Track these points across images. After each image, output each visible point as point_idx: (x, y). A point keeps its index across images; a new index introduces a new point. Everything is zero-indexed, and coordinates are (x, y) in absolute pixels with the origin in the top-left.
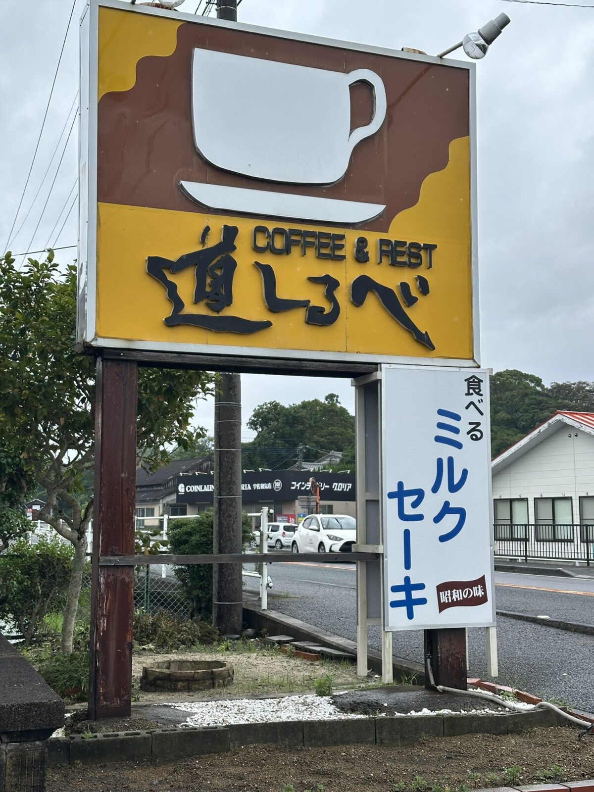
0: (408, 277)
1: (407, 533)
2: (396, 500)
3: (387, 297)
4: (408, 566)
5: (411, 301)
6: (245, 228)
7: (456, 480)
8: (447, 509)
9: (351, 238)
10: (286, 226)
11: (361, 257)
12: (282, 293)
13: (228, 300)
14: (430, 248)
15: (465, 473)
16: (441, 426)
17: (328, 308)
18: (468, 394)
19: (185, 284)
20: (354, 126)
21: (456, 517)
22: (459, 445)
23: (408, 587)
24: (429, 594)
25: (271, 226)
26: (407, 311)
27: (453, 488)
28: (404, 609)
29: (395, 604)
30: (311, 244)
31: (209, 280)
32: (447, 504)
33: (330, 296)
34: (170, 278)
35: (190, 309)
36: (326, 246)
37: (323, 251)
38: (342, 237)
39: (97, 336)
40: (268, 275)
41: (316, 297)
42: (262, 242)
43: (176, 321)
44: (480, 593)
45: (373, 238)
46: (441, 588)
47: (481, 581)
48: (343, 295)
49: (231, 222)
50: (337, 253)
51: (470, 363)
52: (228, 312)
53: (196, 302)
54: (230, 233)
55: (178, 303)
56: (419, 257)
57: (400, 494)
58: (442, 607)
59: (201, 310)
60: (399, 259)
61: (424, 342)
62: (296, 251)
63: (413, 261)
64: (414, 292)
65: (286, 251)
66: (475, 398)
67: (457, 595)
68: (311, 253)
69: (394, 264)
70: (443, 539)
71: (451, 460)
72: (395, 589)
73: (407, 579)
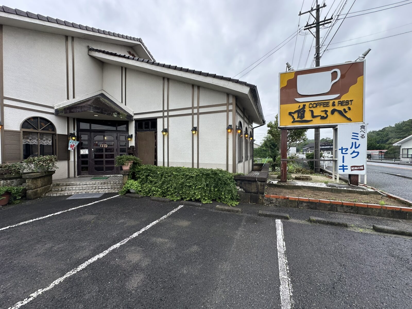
0: (346, 107)
1: (343, 157)
2: (341, 150)
3: (340, 112)
4: (343, 162)
5: (346, 112)
6: (307, 104)
7: (357, 146)
8: (354, 152)
9: (331, 102)
10: (316, 102)
11: (334, 105)
12: (315, 115)
13: (304, 117)
14: (351, 101)
15: (359, 145)
16: (353, 136)
17: (325, 116)
18: (361, 129)
19: (296, 116)
20: (332, 80)
21: (357, 153)
22: (358, 139)
23: (343, 166)
24: (349, 168)
25: (313, 103)
26: (345, 114)
27: (356, 148)
28: (342, 170)
29: (340, 169)
30: (322, 105)
31: (300, 114)
32: (354, 151)
33: (326, 114)
34: (293, 115)
35: (296, 119)
36: (325, 104)
37: (324, 105)
38: (329, 102)
39: (280, 126)
40: (312, 112)
41: (323, 114)
42: (311, 106)
43: (294, 122)
44: (362, 168)
45: (336, 101)
46: (352, 167)
47: (363, 166)
48: (329, 113)
49: (304, 104)
50: (328, 105)
51: (362, 123)
52: (304, 119)
53: (298, 118)
54: (304, 106)
55: (294, 119)
56: (348, 103)
57: (342, 149)
58: (352, 170)
59: (299, 119)
60: (343, 104)
61: (349, 120)
62: (318, 106)
63: (347, 104)
64: (347, 110)
65: (316, 107)
66: (363, 130)
67: (356, 168)
68: (322, 106)
69: (342, 105)
70: (353, 158)
71: (355, 143)
72: (340, 166)
73: (343, 165)
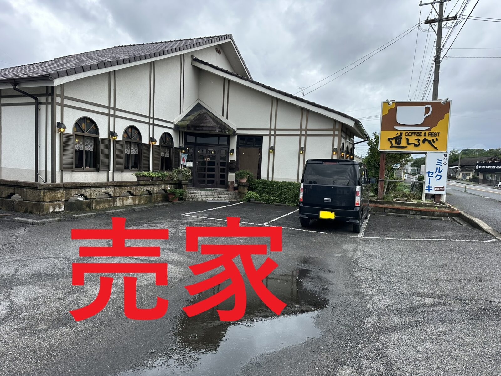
1: (430, 179)
2: (428, 174)
3: (429, 142)
7: (440, 171)
8: (438, 175)
10: (411, 132)
11: (425, 135)
12: (409, 142)
13: (400, 144)
14: (439, 133)
16: (438, 162)
19: (394, 142)
20: (425, 114)
21: (440, 177)
22: (441, 165)
26: (433, 144)
29: (426, 189)
31: (397, 140)
33: (418, 142)
34: (391, 141)
38: (421, 132)
39: (380, 149)
40: (407, 139)
42: (407, 134)
43: (392, 147)
44: (443, 189)
45: (427, 132)
46: (435, 188)
48: (421, 142)
49: (402, 132)
50: (420, 135)
55: (392, 144)
59: (396, 145)
60: (432, 135)
61: (436, 148)
62: (413, 135)
63: (435, 135)
64: (435, 140)
66: (445, 158)
67: (438, 189)
68: (416, 135)
70: (436, 180)
71: (439, 168)
73: (429, 186)
